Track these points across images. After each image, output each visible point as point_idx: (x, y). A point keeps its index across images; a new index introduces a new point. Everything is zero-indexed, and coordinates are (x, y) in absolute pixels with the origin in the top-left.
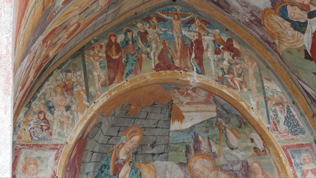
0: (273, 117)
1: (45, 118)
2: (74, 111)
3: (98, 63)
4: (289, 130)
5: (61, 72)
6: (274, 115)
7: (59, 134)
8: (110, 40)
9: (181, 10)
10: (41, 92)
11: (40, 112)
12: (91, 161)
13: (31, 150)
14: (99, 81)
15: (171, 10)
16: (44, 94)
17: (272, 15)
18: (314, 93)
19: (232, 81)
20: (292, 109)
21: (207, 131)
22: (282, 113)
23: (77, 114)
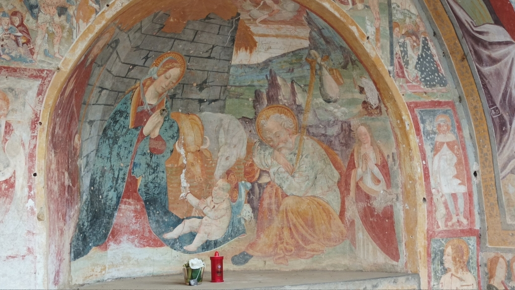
0: (399, 55)
1: (22, 24)
2: (72, 17)
4: (422, 78)
6: (401, 52)
7: (46, 53)
11: (15, 13)
12: (98, 103)
18: (469, 20)
20: (430, 44)
21: (291, 70)
22: (415, 50)
23: (77, 22)
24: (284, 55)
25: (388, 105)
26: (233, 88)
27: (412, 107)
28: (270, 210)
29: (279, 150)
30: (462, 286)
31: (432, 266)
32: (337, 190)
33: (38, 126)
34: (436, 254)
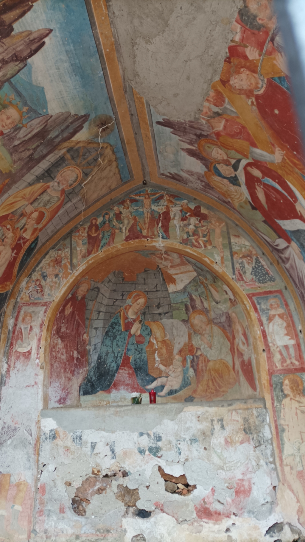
0: (239, 269)
1: (40, 284)
2: (60, 278)
3: (81, 241)
4: (257, 279)
5: (55, 251)
6: (241, 267)
7: (49, 295)
8: (92, 223)
9: (151, 191)
10: (39, 266)
11: (37, 280)
12: (99, 319)
13: (29, 307)
14: (80, 254)
15: (143, 192)
16: (42, 268)
17: (213, 177)
18: (270, 240)
19: (197, 241)
20: (261, 260)
22: (250, 265)
23: (63, 279)
24: (190, 283)
25: (237, 297)
26: (174, 305)
27: (250, 296)
28: (202, 370)
29: (203, 335)
30: (300, 406)
31: (274, 393)
32: (230, 353)
33: (43, 326)
34: (277, 385)
